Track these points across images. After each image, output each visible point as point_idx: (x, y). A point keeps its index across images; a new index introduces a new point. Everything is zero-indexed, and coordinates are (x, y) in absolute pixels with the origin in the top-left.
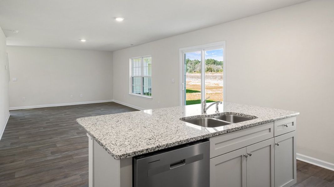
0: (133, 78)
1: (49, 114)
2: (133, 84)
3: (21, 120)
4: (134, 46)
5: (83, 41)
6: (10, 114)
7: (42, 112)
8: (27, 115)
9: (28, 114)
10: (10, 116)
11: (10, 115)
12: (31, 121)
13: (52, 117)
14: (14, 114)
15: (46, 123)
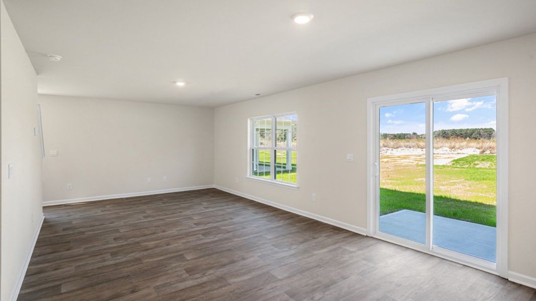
0: (253, 150)
1: (114, 216)
2: (253, 161)
3: (64, 230)
4: (262, 97)
5: (181, 84)
6: (44, 215)
7: (102, 211)
8: (76, 217)
9: (78, 216)
10: (45, 221)
11: (44, 217)
12: (83, 233)
13: (122, 223)
14: (53, 216)
15: (115, 239)
